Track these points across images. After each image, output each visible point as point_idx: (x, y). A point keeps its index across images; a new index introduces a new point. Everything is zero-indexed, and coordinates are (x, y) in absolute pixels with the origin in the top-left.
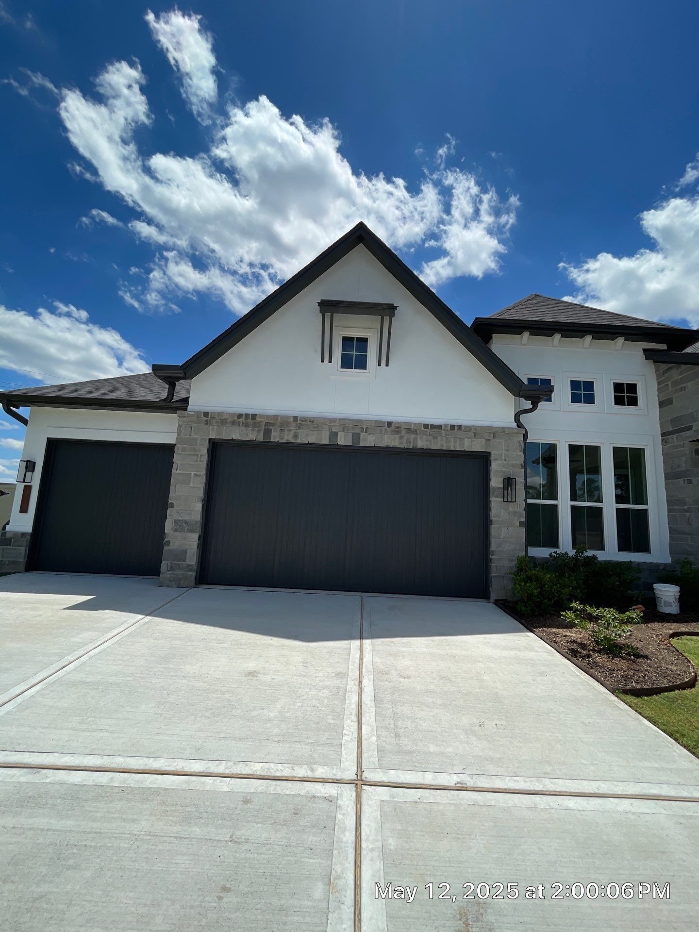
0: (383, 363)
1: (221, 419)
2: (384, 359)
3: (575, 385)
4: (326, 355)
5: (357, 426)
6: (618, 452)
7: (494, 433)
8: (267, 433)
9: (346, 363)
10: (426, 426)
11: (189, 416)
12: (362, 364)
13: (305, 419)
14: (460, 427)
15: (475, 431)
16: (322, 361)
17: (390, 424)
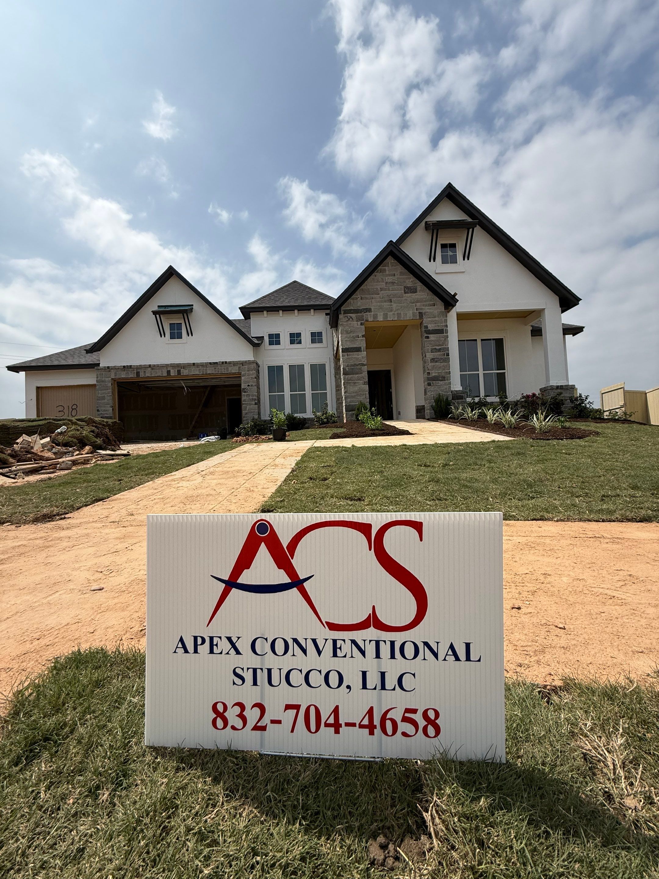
0: (190, 335)
1: (115, 368)
2: (190, 333)
3: (292, 335)
4: (162, 333)
5: (179, 367)
6: (313, 367)
7: (243, 363)
8: (138, 373)
9: (172, 337)
10: (210, 363)
11: (101, 369)
12: (180, 336)
13: (154, 366)
14: (226, 362)
15: (234, 364)
16: (161, 337)
17: (194, 364)
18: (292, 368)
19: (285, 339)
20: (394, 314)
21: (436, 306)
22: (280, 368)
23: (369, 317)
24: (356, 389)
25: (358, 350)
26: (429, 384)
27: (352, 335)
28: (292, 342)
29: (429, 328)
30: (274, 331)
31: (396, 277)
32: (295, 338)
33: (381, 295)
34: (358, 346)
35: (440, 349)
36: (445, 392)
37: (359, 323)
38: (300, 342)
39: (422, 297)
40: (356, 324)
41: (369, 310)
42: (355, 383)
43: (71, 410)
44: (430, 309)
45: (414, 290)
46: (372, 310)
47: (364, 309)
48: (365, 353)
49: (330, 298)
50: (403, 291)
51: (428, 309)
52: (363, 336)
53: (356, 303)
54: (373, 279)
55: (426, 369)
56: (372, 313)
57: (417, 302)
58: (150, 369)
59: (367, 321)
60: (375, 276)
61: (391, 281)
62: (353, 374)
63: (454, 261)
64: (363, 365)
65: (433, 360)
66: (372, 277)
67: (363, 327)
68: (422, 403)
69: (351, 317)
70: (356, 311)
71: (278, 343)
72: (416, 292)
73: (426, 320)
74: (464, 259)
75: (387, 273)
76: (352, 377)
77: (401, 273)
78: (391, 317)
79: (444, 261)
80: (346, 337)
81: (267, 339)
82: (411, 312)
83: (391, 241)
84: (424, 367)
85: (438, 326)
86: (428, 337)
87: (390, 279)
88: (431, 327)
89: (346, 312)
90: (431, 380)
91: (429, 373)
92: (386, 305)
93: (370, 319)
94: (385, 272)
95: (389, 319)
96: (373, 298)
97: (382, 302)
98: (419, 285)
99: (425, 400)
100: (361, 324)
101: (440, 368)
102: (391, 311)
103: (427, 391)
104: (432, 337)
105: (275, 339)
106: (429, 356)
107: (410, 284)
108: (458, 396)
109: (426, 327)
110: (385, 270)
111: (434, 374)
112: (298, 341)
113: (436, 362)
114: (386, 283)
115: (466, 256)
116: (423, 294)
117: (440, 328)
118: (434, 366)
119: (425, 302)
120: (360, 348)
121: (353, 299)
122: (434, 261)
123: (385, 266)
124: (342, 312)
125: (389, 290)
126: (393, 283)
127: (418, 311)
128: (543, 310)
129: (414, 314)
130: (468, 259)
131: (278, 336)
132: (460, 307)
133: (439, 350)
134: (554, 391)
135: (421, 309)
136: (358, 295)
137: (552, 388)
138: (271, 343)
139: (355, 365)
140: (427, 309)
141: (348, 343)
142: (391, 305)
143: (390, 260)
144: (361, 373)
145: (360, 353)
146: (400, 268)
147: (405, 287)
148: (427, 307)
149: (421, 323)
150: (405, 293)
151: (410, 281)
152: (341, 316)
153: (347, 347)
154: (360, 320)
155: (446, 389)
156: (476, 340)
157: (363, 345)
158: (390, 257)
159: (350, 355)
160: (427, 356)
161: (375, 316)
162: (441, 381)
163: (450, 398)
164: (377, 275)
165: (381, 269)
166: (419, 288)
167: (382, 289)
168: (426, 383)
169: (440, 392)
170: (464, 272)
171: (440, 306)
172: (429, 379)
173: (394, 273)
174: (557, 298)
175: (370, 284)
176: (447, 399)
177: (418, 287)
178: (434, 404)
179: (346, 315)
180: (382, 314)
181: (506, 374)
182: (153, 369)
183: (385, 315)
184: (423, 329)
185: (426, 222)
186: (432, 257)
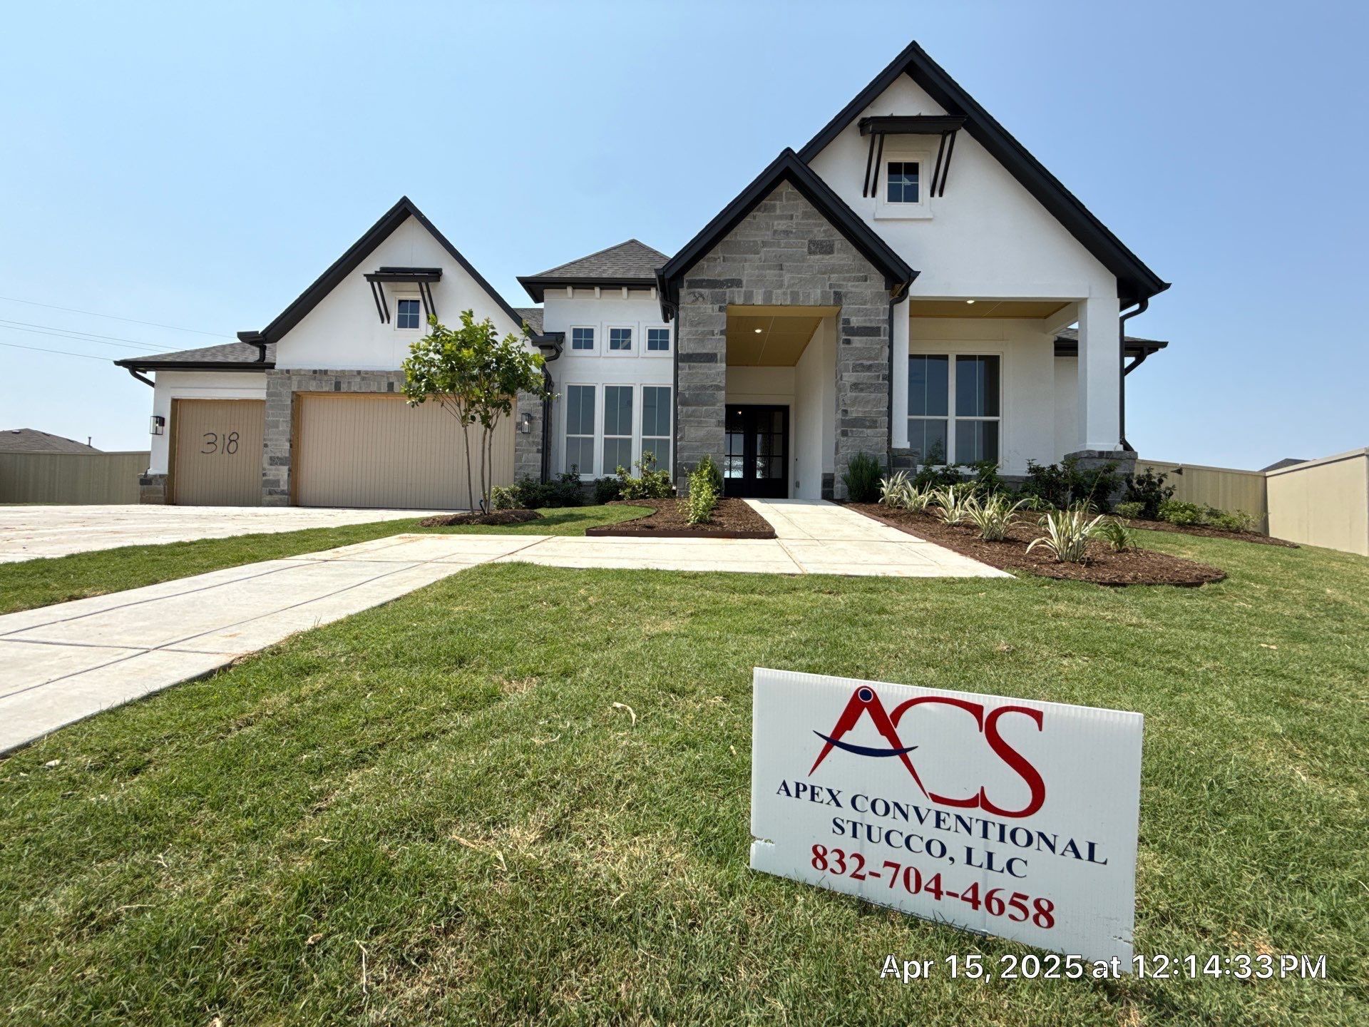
18: (611, 392)
19: (602, 339)
20: (785, 294)
21: (868, 282)
22: (590, 391)
23: (738, 296)
24: (702, 433)
25: (711, 358)
26: (844, 434)
27: (701, 329)
28: (614, 345)
29: (852, 325)
30: (584, 324)
31: (795, 221)
32: (620, 339)
33: (762, 254)
34: (711, 352)
35: (871, 365)
36: (874, 450)
37: (716, 307)
38: (628, 347)
39: (842, 262)
40: (710, 309)
41: (737, 283)
42: (700, 422)
43: (227, 441)
44: (857, 287)
45: (827, 249)
46: (744, 282)
47: (727, 281)
48: (724, 365)
49: (662, 257)
50: (806, 250)
51: (852, 286)
52: (722, 333)
53: (712, 268)
54: (750, 223)
55: (841, 403)
56: (744, 289)
57: (833, 271)
58: (358, 379)
59: (732, 303)
60: (754, 217)
61: (784, 228)
62: (697, 405)
63: (912, 196)
64: (718, 388)
65: (855, 386)
66: (748, 219)
67: (724, 315)
68: (830, 469)
69: (701, 295)
70: (712, 284)
71: (589, 345)
72: (831, 252)
73: (847, 308)
74: (932, 195)
75: (778, 212)
76: (693, 411)
77: (806, 215)
78: (779, 297)
79: (894, 196)
80: (689, 333)
81: (569, 337)
82: (819, 291)
83: (788, 150)
84: (837, 400)
85: (871, 321)
86: (848, 342)
87: (781, 225)
88: (856, 322)
89: (695, 284)
90: (848, 426)
91: (845, 412)
92: (771, 274)
93: (739, 300)
94: (775, 211)
95: (774, 302)
96: (746, 261)
97: (762, 268)
98: (838, 238)
99: (836, 464)
100: (721, 309)
101: (868, 402)
102: (781, 286)
103: (840, 445)
104: (857, 341)
105: (584, 338)
106: (849, 378)
107: (820, 237)
108: (897, 461)
109: (847, 321)
110: (774, 207)
111: (855, 413)
112: (625, 344)
113: (862, 390)
114: (775, 232)
115: (938, 187)
116: (846, 256)
117: (874, 325)
118: (856, 398)
119: (848, 272)
120: (715, 355)
121: (708, 260)
122: (873, 195)
123: (775, 199)
124: (685, 284)
125: (779, 246)
126: (787, 233)
127: (833, 290)
128: (1082, 301)
129: (824, 294)
130: (941, 195)
131: (590, 333)
132: (918, 289)
133: (869, 368)
134: (1095, 461)
135: (840, 286)
136: (718, 252)
137: (1091, 455)
138: (577, 345)
139: (704, 388)
140: (850, 287)
141: (692, 345)
142: (781, 276)
143: (786, 188)
144: (714, 404)
145: (713, 365)
146: (803, 204)
147: (810, 242)
148: (850, 284)
149: (838, 314)
150: (810, 253)
151: (822, 229)
152: (683, 292)
153: (691, 352)
154: (718, 301)
155: (877, 444)
156: (946, 357)
157: (721, 350)
158: (786, 182)
159: (694, 367)
160: (844, 379)
161: (749, 295)
162: (870, 427)
163: (883, 463)
164: (758, 216)
165: (766, 205)
166: (837, 245)
167: (764, 244)
168: (839, 431)
169: (864, 450)
170: (930, 220)
171: (877, 282)
172: (844, 422)
173: (790, 213)
174: (1114, 279)
175: (744, 232)
176: (875, 464)
177: (836, 243)
178: (847, 472)
179: (692, 290)
180: (762, 291)
181: (1000, 424)
182: (363, 379)
183: (768, 295)
184: (841, 326)
185: (863, 119)
186: (870, 189)
